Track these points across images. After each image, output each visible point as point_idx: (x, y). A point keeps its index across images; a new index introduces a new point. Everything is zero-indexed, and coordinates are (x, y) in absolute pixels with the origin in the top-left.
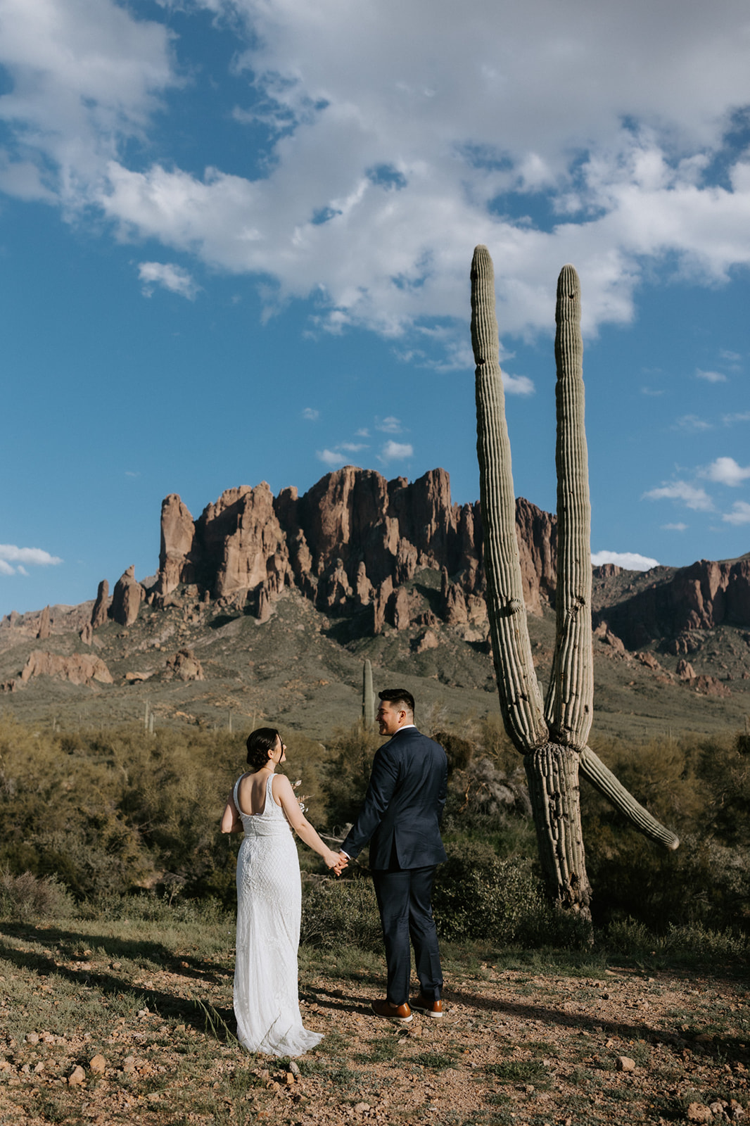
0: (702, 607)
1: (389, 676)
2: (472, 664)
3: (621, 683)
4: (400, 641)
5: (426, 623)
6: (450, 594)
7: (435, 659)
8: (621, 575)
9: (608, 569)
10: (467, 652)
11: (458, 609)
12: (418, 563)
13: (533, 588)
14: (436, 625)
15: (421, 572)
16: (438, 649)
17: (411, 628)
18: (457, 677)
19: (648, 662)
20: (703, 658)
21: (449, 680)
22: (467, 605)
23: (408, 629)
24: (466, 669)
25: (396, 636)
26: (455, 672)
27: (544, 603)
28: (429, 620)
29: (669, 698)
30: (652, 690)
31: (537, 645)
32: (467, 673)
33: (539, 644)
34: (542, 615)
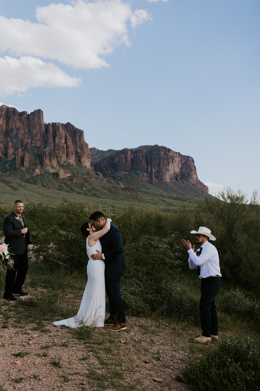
0: (124, 164)
1: (24, 184)
2: (53, 181)
3: (104, 189)
4: (26, 172)
5: (35, 165)
6: (44, 155)
7: (40, 179)
8: (98, 152)
9: (93, 149)
10: (50, 177)
11: (47, 161)
12: (32, 144)
13: (73, 155)
14: (39, 167)
15: (33, 147)
16: (40, 175)
17: (30, 167)
18: (48, 185)
19: (111, 182)
20: (125, 180)
21: (45, 186)
22: (50, 160)
23: (29, 167)
24: (52, 183)
25: (25, 170)
26: (48, 183)
27: (76, 160)
28: (37, 164)
29: (120, 194)
30: (114, 191)
31: (75, 175)
32: (52, 184)
33: (76, 175)
34: (76, 164)
